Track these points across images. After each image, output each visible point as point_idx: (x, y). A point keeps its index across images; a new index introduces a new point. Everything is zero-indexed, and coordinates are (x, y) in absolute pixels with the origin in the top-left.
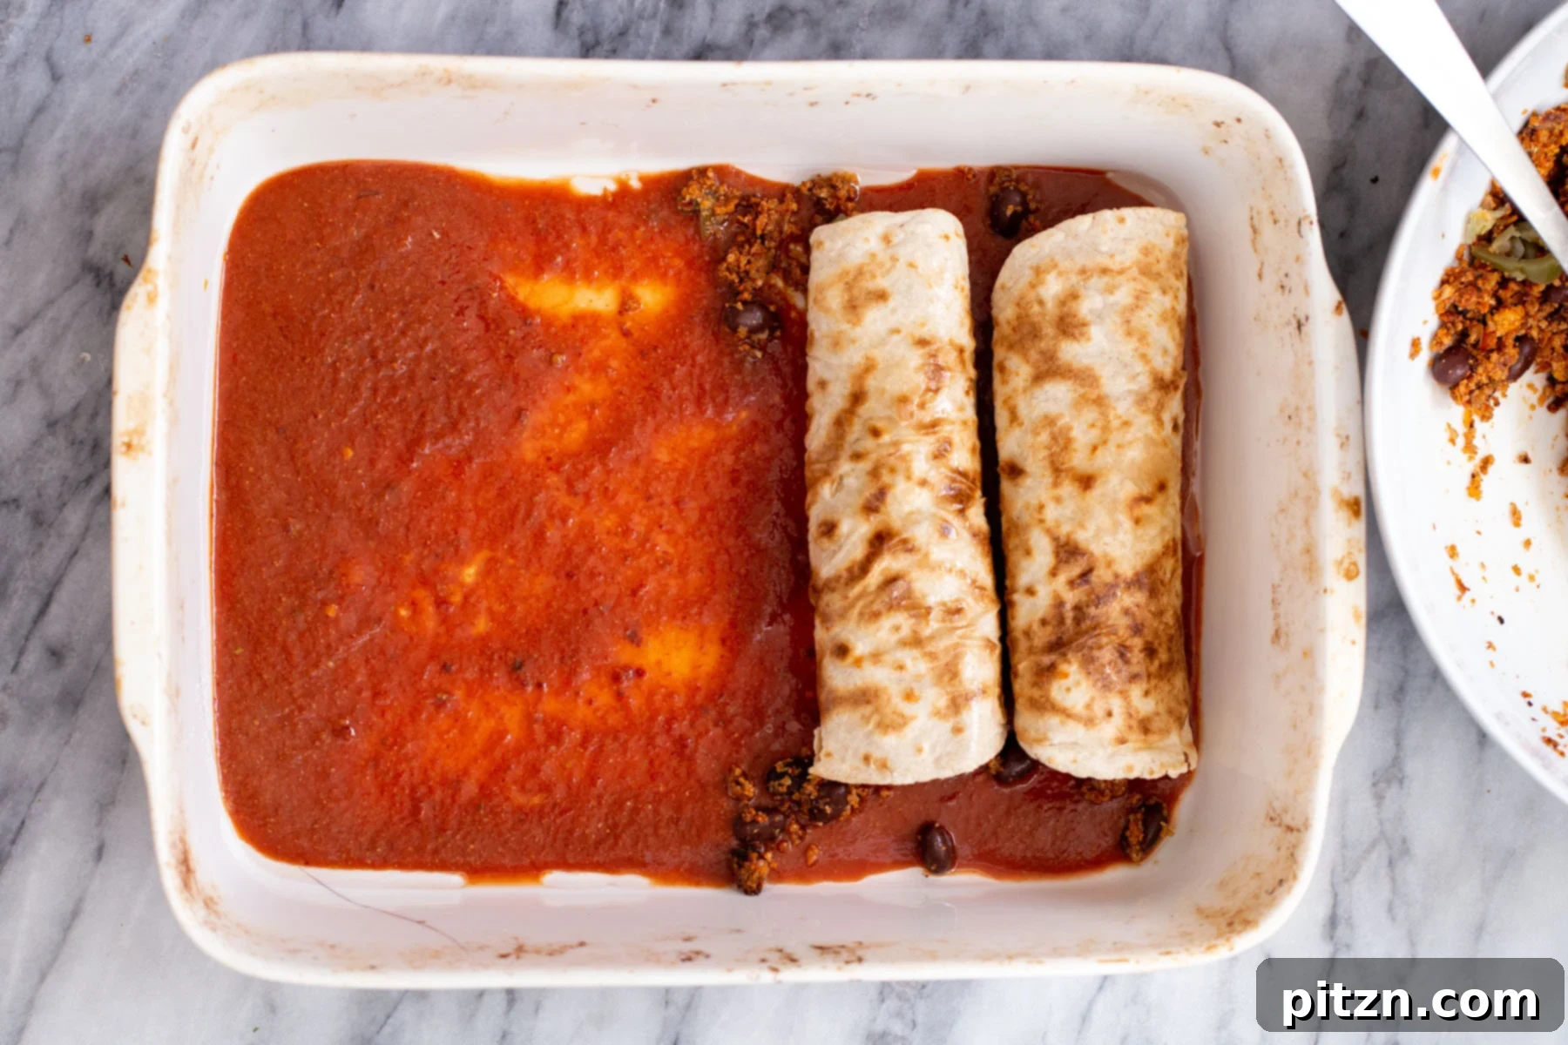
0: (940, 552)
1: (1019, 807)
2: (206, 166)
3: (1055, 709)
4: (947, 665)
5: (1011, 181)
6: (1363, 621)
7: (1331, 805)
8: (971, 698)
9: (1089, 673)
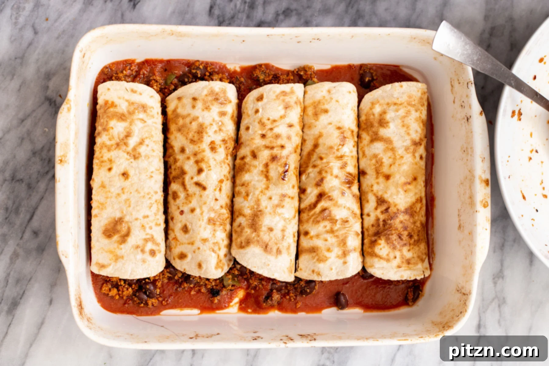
0: (341, 201)
1: (370, 287)
2: (88, 64)
3: (376, 256)
4: (342, 240)
5: (367, 69)
6: (490, 222)
7: (478, 286)
8: (350, 252)
9: (388, 244)
